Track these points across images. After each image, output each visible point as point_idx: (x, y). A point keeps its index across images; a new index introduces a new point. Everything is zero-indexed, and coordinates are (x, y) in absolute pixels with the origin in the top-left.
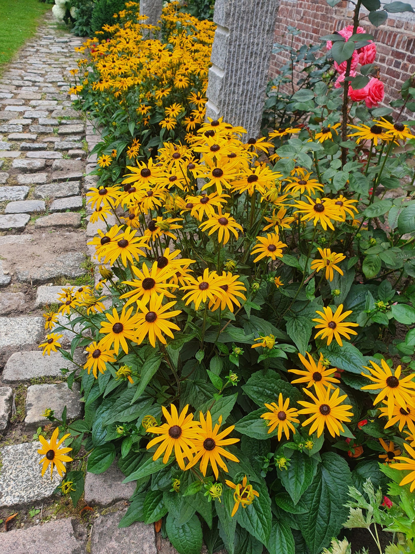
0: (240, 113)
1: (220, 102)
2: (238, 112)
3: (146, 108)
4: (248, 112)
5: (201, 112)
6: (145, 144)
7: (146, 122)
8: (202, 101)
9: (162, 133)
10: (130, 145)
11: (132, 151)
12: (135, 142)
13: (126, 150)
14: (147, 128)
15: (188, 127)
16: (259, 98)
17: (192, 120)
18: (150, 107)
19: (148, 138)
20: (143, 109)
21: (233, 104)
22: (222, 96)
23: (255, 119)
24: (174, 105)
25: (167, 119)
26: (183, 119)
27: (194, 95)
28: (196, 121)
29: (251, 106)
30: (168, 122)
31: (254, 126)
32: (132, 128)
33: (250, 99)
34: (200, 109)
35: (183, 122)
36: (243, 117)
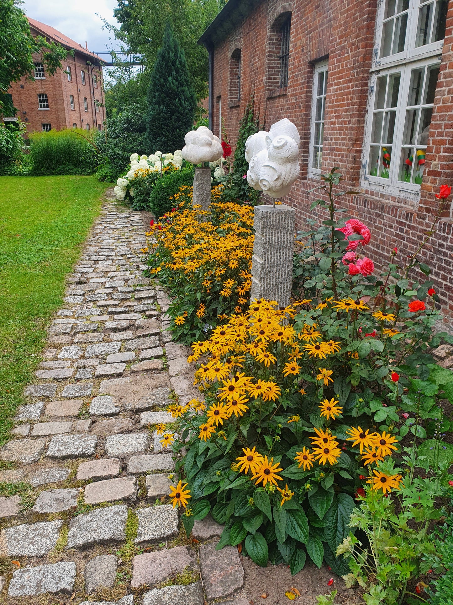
0: (276, 284)
1: (261, 279)
2: (274, 284)
3: (209, 282)
4: (281, 283)
5: (248, 284)
6: (208, 306)
7: (208, 291)
8: (248, 276)
9: (221, 299)
10: (197, 308)
11: (200, 313)
12: (201, 305)
13: (195, 311)
14: (209, 295)
15: (240, 294)
16: (288, 273)
17: (242, 289)
18: (211, 281)
19: (211, 302)
20: (207, 283)
21: (270, 279)
22: (263, 275)
23: (287, 287)
24: (229, 280)
25: (224, 290)
26: (236, 288)
27: (243, 272)
28: (245, 289)
29: (283, 279)
30: (225, 292)
31: (286, 292)
32: (199, 296)
33: (282, 275)
34: (248, 281)
35: (236, 290)
36: (278, 286)
